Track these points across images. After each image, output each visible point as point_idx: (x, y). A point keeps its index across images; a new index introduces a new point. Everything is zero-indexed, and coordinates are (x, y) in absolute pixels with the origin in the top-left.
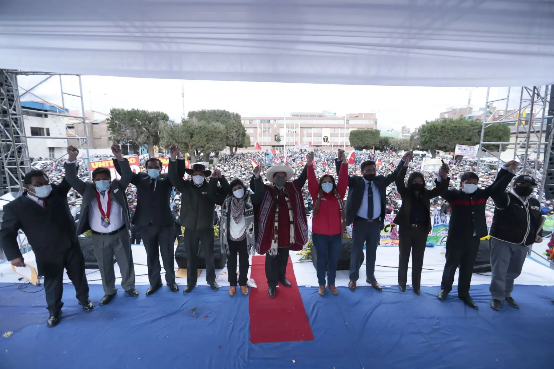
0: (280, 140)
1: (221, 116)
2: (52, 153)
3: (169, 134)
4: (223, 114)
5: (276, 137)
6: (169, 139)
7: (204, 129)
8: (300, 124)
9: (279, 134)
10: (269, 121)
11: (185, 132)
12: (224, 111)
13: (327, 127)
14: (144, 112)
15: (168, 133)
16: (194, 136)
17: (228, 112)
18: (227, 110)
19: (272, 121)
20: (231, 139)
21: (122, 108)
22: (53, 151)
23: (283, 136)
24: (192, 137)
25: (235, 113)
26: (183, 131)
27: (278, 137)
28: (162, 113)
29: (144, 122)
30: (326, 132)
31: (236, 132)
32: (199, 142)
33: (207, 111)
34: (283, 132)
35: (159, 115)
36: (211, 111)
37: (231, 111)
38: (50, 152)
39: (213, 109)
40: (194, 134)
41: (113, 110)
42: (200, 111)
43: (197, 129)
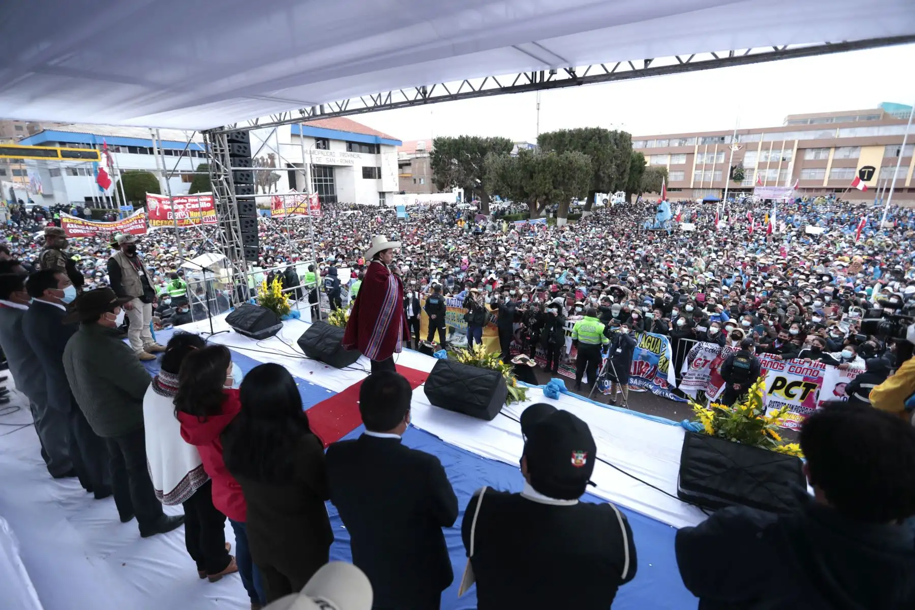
0: (743, 178)
1: (591, 139)
2: (382, 200)
3: (499, 173)
4: (594, 136)
5: (734, 172)
6: (498, 181)
7: (550, 164)
8: (799, 141)
9: (741, 164)
10: (723, 139)
11: (520, 171)
12: (598, 129)
13: (874, 143)
14: (475, 139)
15: (497, 173)
16: (535, 175)
17: (605, 131)
18: (602, 127)
19: (728, 140)
20: (607, 180)
21: (447, 137)
22: (384, 197)
23: (753, 169)
24: (532, 177)
25: (619, 131)
26: (518, 169)
27: (737, 171)
28: (502, 140)
29: (474, 154)
30: (871, 157)
31: (618, 166)
32: (541, 185)
33: (567, 130)
34: (751, 160)
35: (496, 143)
36: (574, 130)
37: (611, 129)
38: (380, 198)
39: (577, 127)
40: (535, 173)
41: (438, 140)
42: (556, 133)
43: (539, 164)
